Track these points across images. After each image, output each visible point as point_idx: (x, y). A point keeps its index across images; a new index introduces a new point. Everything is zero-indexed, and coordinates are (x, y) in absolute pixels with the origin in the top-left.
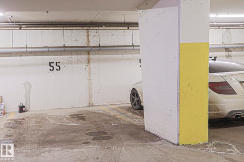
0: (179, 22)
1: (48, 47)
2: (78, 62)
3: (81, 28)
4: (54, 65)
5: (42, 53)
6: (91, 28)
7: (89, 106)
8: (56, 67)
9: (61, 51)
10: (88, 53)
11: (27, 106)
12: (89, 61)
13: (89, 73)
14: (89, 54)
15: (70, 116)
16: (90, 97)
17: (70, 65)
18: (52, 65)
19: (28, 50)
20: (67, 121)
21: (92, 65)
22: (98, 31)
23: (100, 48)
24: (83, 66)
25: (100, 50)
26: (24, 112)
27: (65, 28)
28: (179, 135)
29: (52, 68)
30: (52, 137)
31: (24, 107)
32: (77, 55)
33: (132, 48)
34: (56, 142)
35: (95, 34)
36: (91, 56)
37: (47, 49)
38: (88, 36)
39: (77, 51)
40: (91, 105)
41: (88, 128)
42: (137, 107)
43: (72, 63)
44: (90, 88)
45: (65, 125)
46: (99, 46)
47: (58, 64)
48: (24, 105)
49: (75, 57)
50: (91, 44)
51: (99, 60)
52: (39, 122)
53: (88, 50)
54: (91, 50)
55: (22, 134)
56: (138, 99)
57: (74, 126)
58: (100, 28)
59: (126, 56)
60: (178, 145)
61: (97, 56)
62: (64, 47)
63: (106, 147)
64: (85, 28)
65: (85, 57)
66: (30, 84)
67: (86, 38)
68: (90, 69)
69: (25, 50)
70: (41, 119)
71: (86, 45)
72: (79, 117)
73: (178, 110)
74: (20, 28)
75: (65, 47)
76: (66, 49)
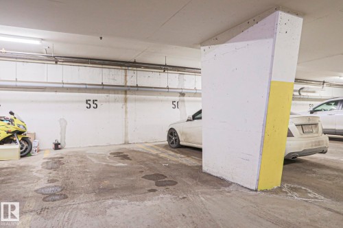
0: (273, 56)
1: (86, 84)
2: (115, 101)
3: (119, 67)
4: (91, 103)
5: (79, 90)
6: (130, 68)
7: (125, 144)
8: (93, 105)
9: (98, 89)
10: (126, 92)
11: (62, 144)
12: (126, 100)
13: (126, 112)
14: (126, 94)
15: (111, 154)
16: (126, 135)
17: (107, 103)
18: (89, 102)
19: (65, 86)
20: (112, 161)
21: (129, 105)
22: (135, 72)
23: (137, 89)
24: (120, 105)
25: (138, 90)
26: (60, 149)
27: (104, 66)
28: (258, 180)
29: (88, 106)
30: (106, 182)
31: (60, 144)
32: (115, 94)
33: (167, 90)
34: (115, 189)
35: (133, 74)
36: (128, 96)
37: (85, 86)
38: (126, 76)
39: (114, 90)
40: (126, 143)
41: (141, 170)
42: (175, 145)
43: (109, 102)
44: (126, 127)
45: (112, 166)
46: (137, 86)
47: (95, 102)
48: (59, 142)
49: (112, 96)
50: (128, 84)
51: (136, 100)
52: (81, 162)
53: (125, 90)
54: (129, 90)
55: (68, 178)
56: (176, 138)
57: (123, 167)
58: (138, 69)
59: (160, 97)
60: (256, 191)
61: (134, 96)
62: (102, 85)
63: (181, 197)
64: (124, 68)
65: (122, 96)
66: (65, 121)
67: (123, 77)
68: (126, 108)
69: (61, 85)
70: (82, 158)
71: (124, 84)
72: (121, 155)
73: (261, 155)
74: (56, 62)
75: (104, 85)
76: (105, 87)
